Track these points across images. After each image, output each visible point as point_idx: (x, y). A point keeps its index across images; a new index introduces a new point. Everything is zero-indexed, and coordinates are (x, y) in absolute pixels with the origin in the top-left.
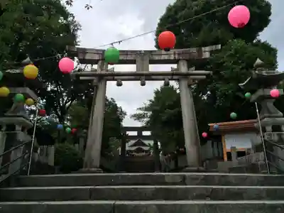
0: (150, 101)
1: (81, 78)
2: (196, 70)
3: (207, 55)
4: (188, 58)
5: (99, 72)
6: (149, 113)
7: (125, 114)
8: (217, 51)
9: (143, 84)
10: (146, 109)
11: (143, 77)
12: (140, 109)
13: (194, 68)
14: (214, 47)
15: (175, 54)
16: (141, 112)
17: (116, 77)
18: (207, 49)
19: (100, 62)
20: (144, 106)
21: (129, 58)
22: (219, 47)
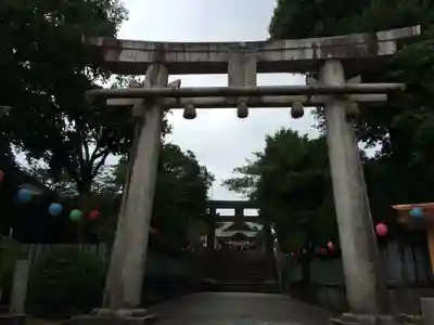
0: (258, 155)
1: (110, 102)
2: (363, 81)
3: (389, 49)
4: (344, 56)
5: (148, 88)
6: (257, 178)
7: (212, 179)
8: (412, 40)
9: (243, 114)
10: (250, 170)
11: (242, 99)
12: (240, 170)
13: (359, 78)
14: (404, 32)
15: (314, 47)
16: (241, 176)
17: (183, 100)
18: (390, 34)
19: (151, 68)
20: (247, 164)
21: (213, 58)
22: (417, 30)
